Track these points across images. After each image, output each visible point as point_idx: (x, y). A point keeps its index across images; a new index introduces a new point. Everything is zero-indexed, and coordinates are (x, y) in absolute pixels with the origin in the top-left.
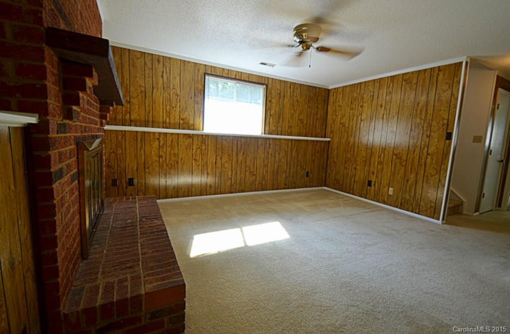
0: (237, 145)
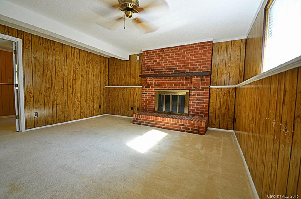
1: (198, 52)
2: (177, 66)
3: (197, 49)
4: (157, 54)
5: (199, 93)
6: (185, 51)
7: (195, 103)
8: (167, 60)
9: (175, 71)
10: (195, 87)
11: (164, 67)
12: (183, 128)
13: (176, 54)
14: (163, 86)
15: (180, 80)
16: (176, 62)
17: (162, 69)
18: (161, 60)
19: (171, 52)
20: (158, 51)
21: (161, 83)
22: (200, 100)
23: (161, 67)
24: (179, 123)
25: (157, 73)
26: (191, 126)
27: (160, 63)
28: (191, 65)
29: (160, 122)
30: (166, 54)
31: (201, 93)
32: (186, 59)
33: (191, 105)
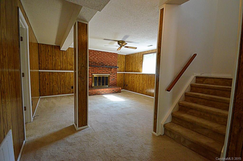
0: (148, 77)
1: (113, 57)
2: (104, 62)
3: (112, 55)
4: (92, 53)
5: (113, 75)
6: (107, 55)
7: (112, 80)
8: (99, 57)
9: (103, 64)
10: (112, 73)
11: (97, 61)
12: (114, 92)
13: (103, 55)
14: (97, 72)
15: (105, 69)
16: (103, 59)
17: (96, 62)
18: (94, 57)
19: (100, 54)
20: (93, 51)
21: (95, 70)
22: (114, 79)
23: (95, 61)
24: (112, 90)
25: (93, 64)
26: (116, 90)
27: (94, 58)
28: (110, 62)
29: (103, 91)
30: (98, 54)
31: (114, 75)
32: (108, 59)
33: (110, 81)
